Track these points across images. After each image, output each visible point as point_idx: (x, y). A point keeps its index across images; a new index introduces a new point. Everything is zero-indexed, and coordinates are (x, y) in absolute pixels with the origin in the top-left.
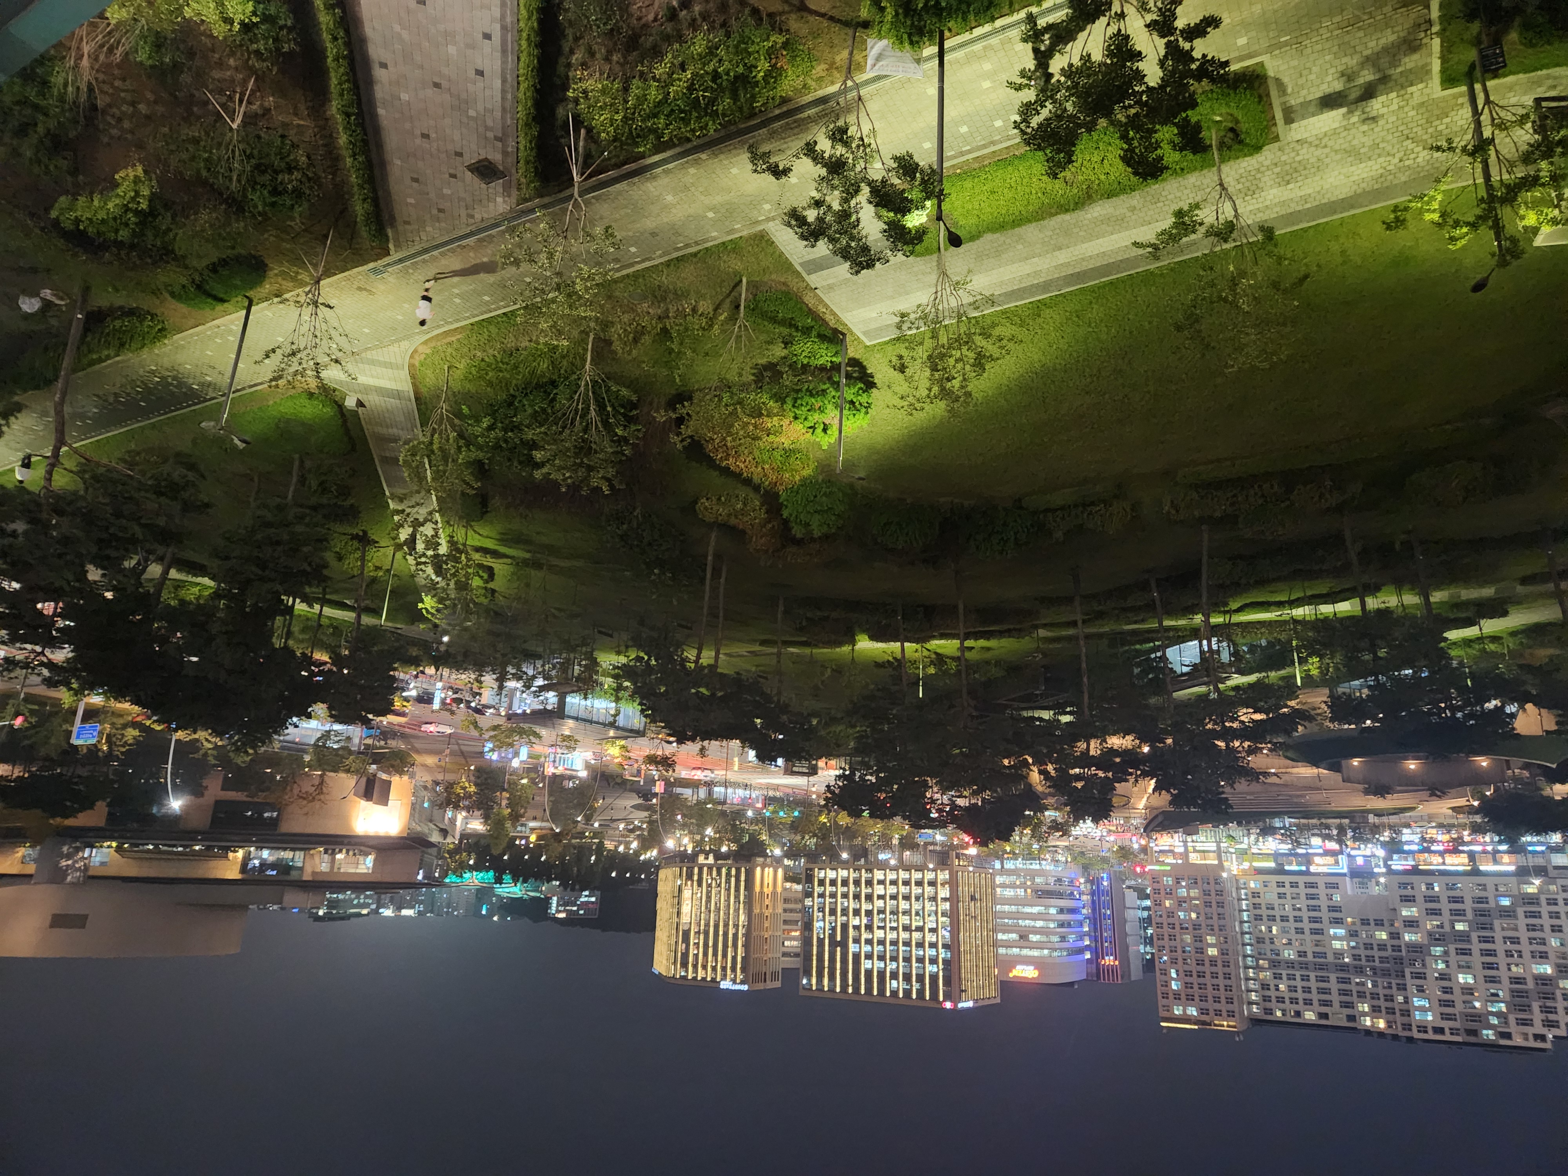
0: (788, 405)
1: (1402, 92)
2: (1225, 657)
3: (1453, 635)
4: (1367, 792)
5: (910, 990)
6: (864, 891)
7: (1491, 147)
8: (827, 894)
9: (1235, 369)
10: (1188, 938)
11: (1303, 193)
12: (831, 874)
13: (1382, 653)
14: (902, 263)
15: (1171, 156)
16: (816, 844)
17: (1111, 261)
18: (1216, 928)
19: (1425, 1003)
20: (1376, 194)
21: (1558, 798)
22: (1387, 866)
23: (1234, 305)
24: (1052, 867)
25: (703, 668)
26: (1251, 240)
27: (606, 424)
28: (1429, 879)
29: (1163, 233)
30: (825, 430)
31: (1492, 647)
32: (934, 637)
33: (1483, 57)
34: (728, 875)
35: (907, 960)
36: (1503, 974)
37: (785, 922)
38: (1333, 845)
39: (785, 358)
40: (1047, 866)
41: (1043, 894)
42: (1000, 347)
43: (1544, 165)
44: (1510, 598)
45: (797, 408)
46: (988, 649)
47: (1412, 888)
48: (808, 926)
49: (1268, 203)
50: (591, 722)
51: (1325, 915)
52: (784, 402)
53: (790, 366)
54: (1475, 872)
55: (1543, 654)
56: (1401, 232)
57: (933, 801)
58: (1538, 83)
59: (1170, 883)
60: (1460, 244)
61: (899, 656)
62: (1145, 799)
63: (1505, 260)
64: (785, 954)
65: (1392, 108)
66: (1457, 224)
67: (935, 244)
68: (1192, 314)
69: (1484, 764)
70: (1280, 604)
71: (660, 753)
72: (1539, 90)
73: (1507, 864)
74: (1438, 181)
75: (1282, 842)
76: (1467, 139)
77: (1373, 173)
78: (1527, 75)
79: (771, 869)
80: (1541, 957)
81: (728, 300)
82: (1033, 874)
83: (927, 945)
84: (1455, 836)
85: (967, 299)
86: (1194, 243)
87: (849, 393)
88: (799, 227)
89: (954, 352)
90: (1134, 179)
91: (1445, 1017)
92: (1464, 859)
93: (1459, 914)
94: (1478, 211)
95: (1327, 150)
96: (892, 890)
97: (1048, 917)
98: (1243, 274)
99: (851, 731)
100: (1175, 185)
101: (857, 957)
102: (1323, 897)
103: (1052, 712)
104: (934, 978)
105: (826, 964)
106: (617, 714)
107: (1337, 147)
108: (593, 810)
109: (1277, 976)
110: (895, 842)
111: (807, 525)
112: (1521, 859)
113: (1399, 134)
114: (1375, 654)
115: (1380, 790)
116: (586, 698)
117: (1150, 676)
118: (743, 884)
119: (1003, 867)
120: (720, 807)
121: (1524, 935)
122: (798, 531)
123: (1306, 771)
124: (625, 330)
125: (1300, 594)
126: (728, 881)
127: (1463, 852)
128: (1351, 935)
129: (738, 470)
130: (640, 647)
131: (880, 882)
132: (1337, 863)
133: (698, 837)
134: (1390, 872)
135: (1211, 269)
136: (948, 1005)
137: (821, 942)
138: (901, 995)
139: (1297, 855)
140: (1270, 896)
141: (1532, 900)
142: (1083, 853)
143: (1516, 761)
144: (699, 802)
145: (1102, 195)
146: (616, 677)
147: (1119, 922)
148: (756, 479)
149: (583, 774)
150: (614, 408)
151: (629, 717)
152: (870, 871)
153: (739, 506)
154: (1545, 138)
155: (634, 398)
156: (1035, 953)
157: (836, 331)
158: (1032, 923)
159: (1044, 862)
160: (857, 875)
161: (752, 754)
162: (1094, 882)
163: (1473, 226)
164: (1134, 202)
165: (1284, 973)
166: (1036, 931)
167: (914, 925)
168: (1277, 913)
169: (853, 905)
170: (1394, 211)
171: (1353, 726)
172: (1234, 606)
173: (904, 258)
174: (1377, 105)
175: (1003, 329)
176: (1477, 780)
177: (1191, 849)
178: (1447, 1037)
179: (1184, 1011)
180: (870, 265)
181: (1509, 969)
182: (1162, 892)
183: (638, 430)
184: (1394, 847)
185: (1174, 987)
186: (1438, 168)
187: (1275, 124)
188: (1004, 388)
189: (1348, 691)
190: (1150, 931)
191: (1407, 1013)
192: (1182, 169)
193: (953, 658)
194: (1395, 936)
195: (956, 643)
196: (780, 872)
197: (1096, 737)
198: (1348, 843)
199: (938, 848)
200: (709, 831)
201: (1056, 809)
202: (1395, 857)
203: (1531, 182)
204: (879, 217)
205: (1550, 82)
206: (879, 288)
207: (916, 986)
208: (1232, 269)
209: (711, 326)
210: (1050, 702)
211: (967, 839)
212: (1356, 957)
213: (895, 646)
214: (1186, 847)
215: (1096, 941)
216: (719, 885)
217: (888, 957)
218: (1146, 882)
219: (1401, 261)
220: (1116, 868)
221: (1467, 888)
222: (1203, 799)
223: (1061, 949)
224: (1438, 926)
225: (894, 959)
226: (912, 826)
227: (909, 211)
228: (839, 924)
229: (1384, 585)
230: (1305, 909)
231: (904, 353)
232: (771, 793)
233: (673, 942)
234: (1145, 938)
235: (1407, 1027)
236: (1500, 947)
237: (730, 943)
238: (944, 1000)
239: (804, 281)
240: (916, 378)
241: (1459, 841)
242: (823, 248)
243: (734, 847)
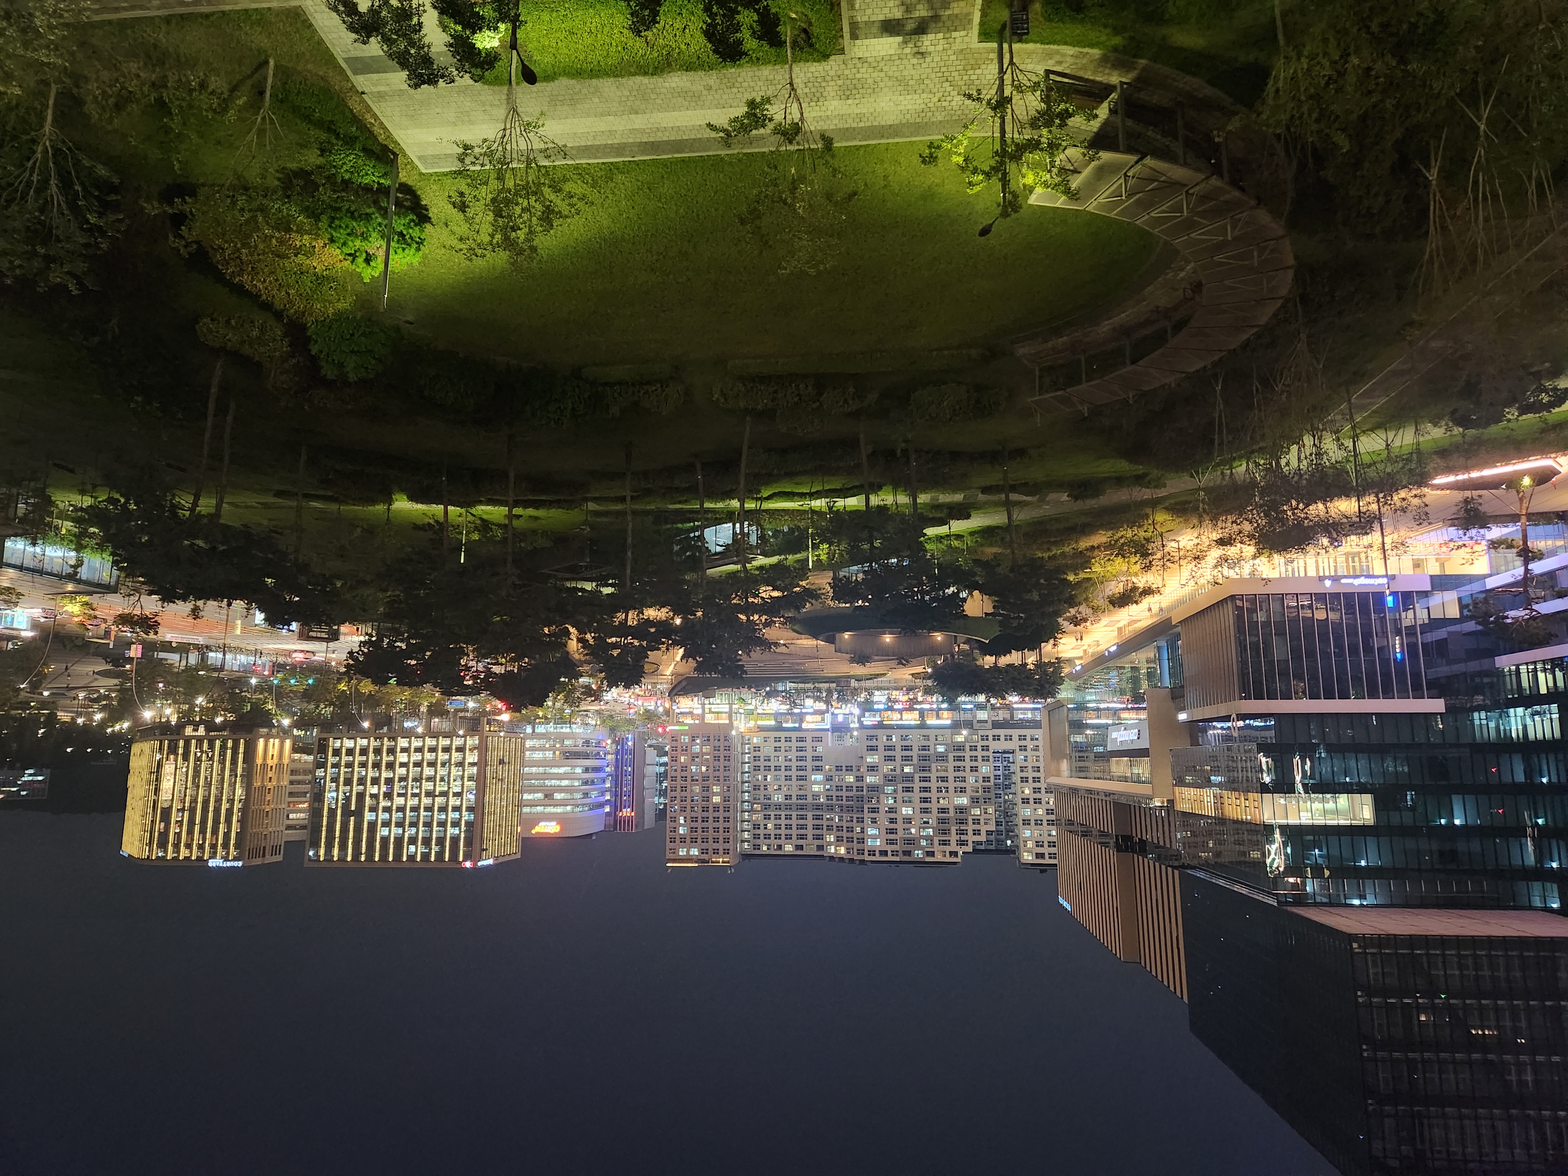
0: (324, 223)
1: (947, 35)
2: (753, 540)
3: (931, 531)
4: (852, 661)
5: (430, 853)
6: (386, 758)
7: (1009, 106)
8: (343, 763)
9: (788, 271)
10: (697, 789)
11: (858, 111)
12: (349, 744)
13: (877, 544)
14: (467, 87)
15: (750, 44)
16: (332, 713)
17: (685, 137)
18: (722, 779)
19: (875, 832)
20: (918, 128)
21: (987, 667)
22: (860, 721)
23: (792, 207)
24: (582, 730)
25: (200, 516)
26: (812, 147)
27: (73, 206)
28: (889, 732)
29: (736, 120)
30: (368, 261)
31: (956, 543)
32: (481, 503)
33: (1013, 20)
34: (223, 747)
35: (428, 824)
36: (934, 806)
37: (291, 794)
38: (822, 706)
39: (320, 167)
40: (577, 729)
41: (571, 755)
42: (569, 205)
43: (1045, 132)
44: (973, 504)
45: (335, 229)
46: (536, 518)
47: (877, 740)
48: (318, 797)
49: (829, 113)
50: (41, 572)
51: (809, 764)
52: (317, 219)
53: (328, 178)
54: (923, 726)
55: (991, 551)
56: (932, 169)
57: (468, 668)
58: (1050, 55)
59: (687, 740)
60: (977, 189)
61: (442, 520)
62: (672, 666)
63: (1007, 211)
64: (289, 827)
65: (940, 48)
66: (975, 171)
67: (506, 75)
68: (755, 209)
69: (939, 639)
70: (802, 495)
71: (137, 612)
72: (1051, 62)
73: (946, 719)
74: (966, 127)
75: (783, 703)
76: (990, 93)
77: (917, 107)
78: (1043, 46)
79: (277, 741)
80: (961, 792)
81: (249, 82)
82: (562, 738)
83: (450, 809)
84: (911, 697)
85: (538, 145)
86: (762, 137)
87: (399, 224)
88: (347, 16)
89: (520, 200)
90: (714, 57)
91: (891, 842)
92: (916, 715)
93: (907, 759)
94: (993, 163)
95: (882, 74)
96: (416, 757)
97: (573, 776)
98: (802, 179)
99: (380, 595)
100: (750, 74)
101: (372, 826)
102: (809, 749)
103: (594, 584)
104: (455, 840)
105: (337, 834)
106: (80, 563)
107: (890, 74)
108: (42, 677)
109: (767, 817)
110: (424, 709)
111: (341, 365)
112: (956, 716)
113: (940, 75)
114: (872, 544)
115: (861, 659)
116: (34, 544)
117: (688, 554)
118: (241, 756)
119: (534, 731)
120: (215, 675)
121: (951, 774)
122: (329, 372)
123: (807, 642)
124: (104, 92)
125: (820, 488)
126: (223, 754)
127: (916, 709)
128: (828, 780)
129: (254, 291)
130: (113, 487)
131: (404, 750)
132: (823, 720)
133: (186, 707)
134: (862, 727)
135: (776, 168)
136: (468, 864)
137: (332, 812)
138: (419, 859)
139: (792, 714)
140: (768, 750)
141: (960, 747)
142: (611, 716)
143: (962, 637)
144: (188, 668)
145: (681, 66)
146: (77, 521)
147: (638, 776)
148: (278, 305)
149: (29, 634)
150: (84, 189)
151: (95, 569)
152: (394, 739)
153: (255, 333)
154: (1049, 108)
155: (116, 180)
156: (559, 810)
157: (385, 148)
158: (557, 783)
159: (574, 726)
160: (378, 743)
161: (259, 617)
162: (619, 742)
163: (988, 175)
164: (711, 82)
165: (772, 814)
166: (561, 789)
167: (438, 789)
168: (772, 764)
169: (371, 773)
170: (929, 147)
171: (848, 605)
172: (765, 494)
173: (471, 82)
174: (928, 41)
175: (574, 185)
176: (933, 651)
177: (707, 710)
178: (890, 858)
179: (688, 852)
180: (432, 80)
181: (938, 802)
182: (679, 749)
183: (120, 221)
184: (867, 707)
185: (681, 832)
186: (967, 115)
187: (842, 36)
188: (570, 250)
189: (847, 574)
190: (665, 785)
191: (862, 841)
192: (758, 59)
193: (499, 525)
194: (860, 779)
195: (504, 510)
196: (288, 743)
197: (635, 609)
198: (833, 703)
199: (469, 715)
200: (200, 700)
201: (590, 676)
202: (867, 714)
203: (1033, 145)
204: (445, 28)
205: (1058, 58)
206: (438, 110)
207: (435, 848)
208: (793, 171)
209: (225, 110)
210: (594, 573)
211: (500, 705)
212: (829, 798)
213: (437, 509)
214: (703, 708)
215: (616, 796)
216: (211, 759)
217: (407, 823)
218: (666, 741)
219: (928, 195)
220: (641, 729)
221: (915, 739)
222: (723, 665)
223: (583, 805)
224: (891, 770)
225: (414, 824)
226: (442, 693)
227: (480, 29)
228: (354, 793)
229: (885, 485)
230: (794, 759)
231: (464, 188)
232: (281, 660)
233: (148, 822)
234: (660, 791)
235: (861, 852)
236: (934, 785)
237: (222, 819)
238: (465, 860)
239: (348, 79)
240: (477, 220)
241: (914, 701)
242: (375, 48)
243: (231, 717)
